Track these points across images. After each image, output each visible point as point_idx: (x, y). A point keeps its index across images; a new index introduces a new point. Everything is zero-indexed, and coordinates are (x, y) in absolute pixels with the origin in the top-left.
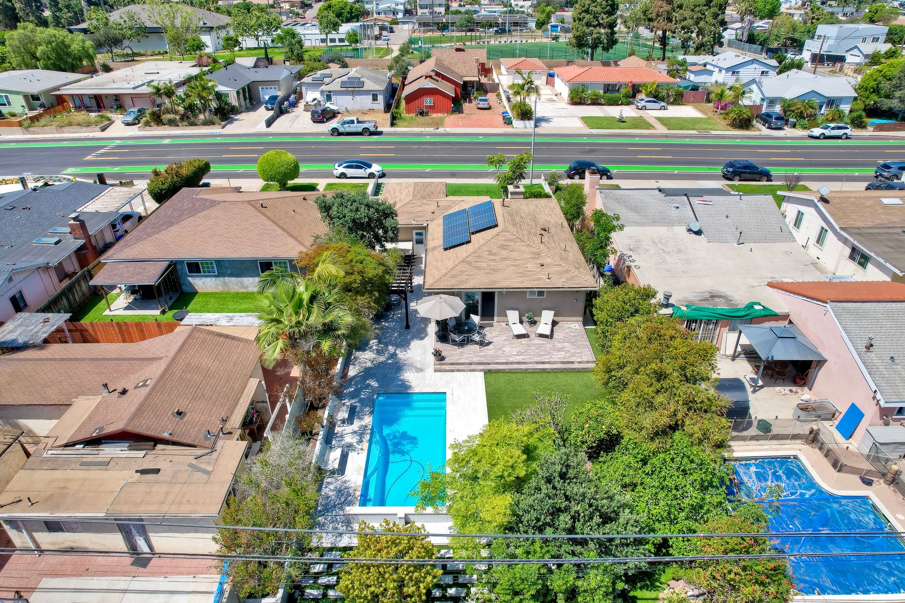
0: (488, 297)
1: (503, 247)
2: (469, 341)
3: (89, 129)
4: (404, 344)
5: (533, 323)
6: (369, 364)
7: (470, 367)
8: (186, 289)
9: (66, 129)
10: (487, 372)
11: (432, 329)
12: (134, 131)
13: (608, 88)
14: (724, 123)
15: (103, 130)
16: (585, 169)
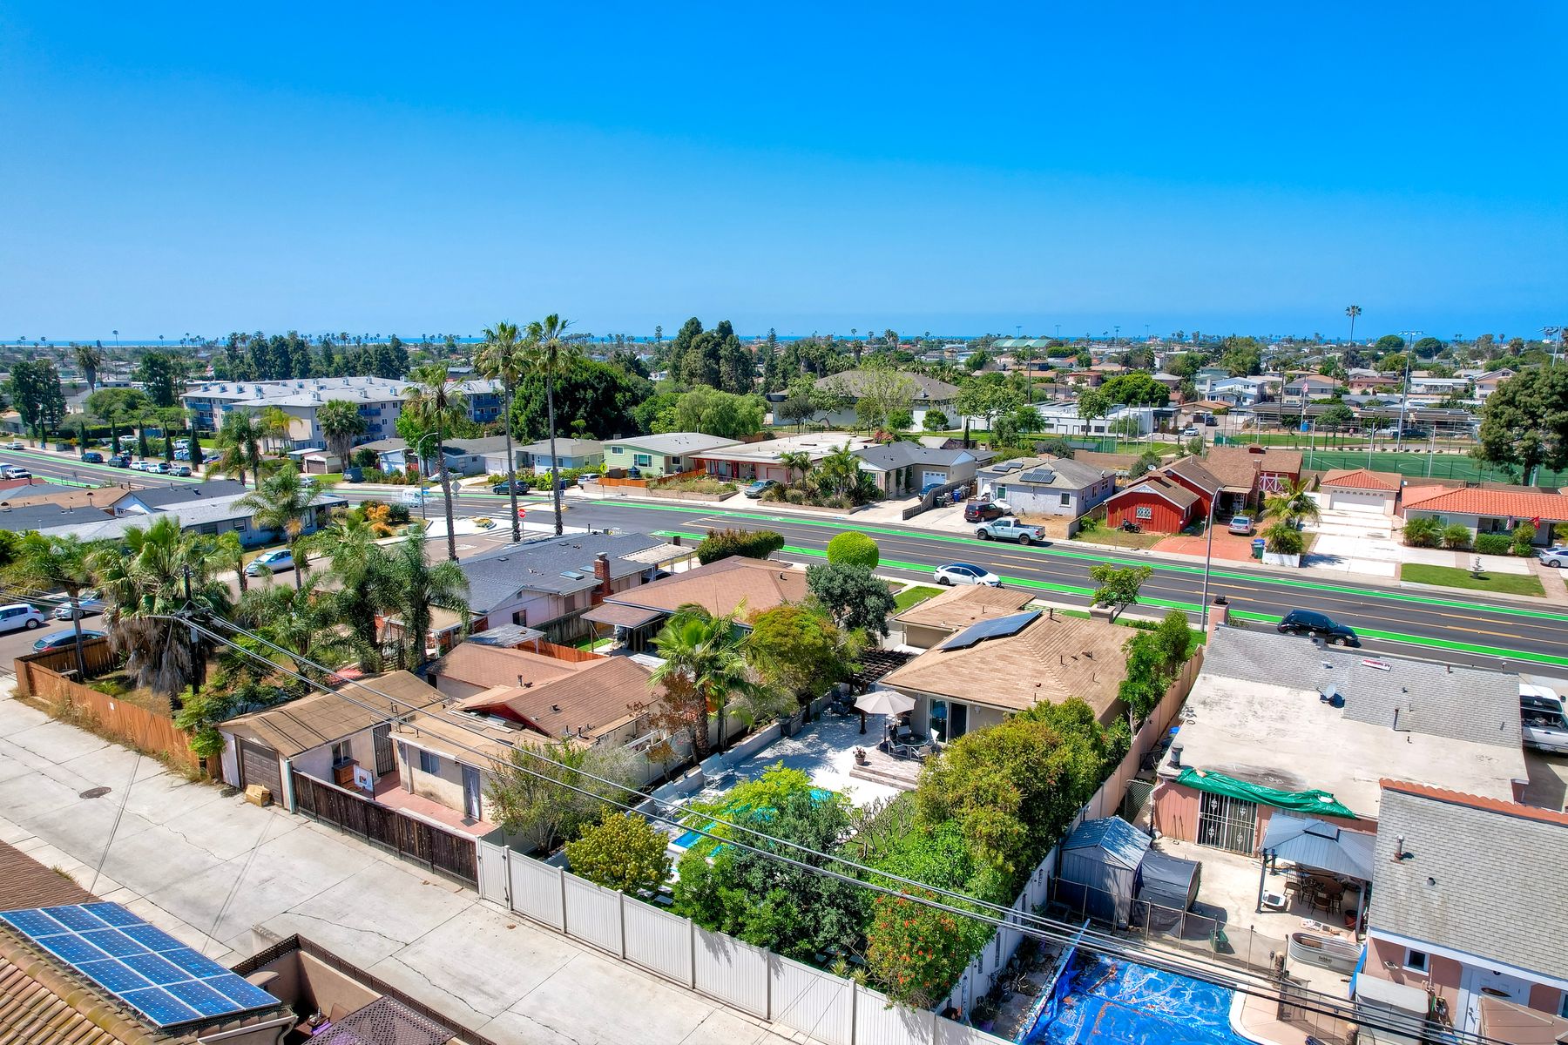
0: (959, 711)
1: (1002, 657)
6: (789, 752)
7: (892, 781)
13: (1487, 526)
15: (722, 500)
16: (1307, 624)
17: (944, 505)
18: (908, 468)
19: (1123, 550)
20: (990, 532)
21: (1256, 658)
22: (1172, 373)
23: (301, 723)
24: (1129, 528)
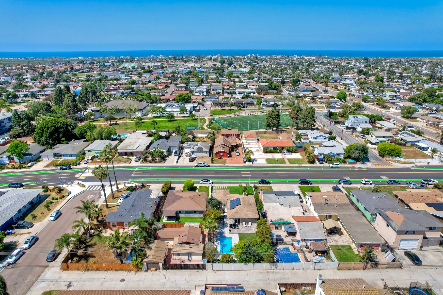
0: (239, 219)
1: (242, 209)
2: (235, 228)
3: (127, 163)
4: (223, 228)
5: (248, 224)
7: (236, 233)
8: (179, 216)
9: (120, 163)
10: (239, 234)
11: (228, 225)
12: (139, 164)
13: (274, 148)
14: (307, 161)
15: (130, 163)
16: (263, 182)
17: (181, 157)
18: (169, 148)
19: (223, 165)
20: (198, 166)
21: (269, 199)
22: (184, 84)
23: (157, 256)
24: (220, 158)
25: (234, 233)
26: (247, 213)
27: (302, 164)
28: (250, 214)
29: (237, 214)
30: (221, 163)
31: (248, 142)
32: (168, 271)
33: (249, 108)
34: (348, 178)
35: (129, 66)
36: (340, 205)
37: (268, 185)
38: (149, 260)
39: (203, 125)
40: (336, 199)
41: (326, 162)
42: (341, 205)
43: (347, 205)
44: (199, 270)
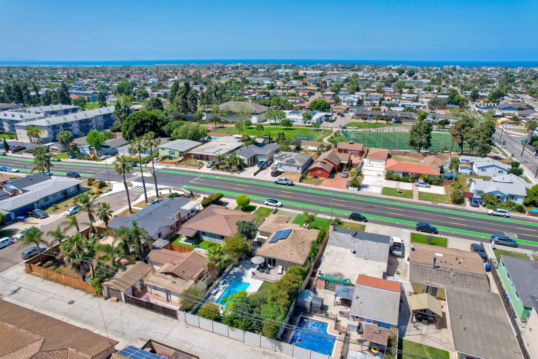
0: (274, 260)
2: (264, 272)
3: (195, 168)
4: (248, 268)
6: (236, 272)
7: (261, 279)
8: (201, 239)
9: (188, 167)
10: (264, 281)
11: (258, 266)
12: (209, 171)
13: (405, 174)
14: (450, 200)
15: (199, 169)
16: (356, 217)
17: (265, 169)
18: (254, 156)
19: (314, 186)
20: (278, 182)
21: (339, 240)
22: (332, 91)
23: (123, 282)
24: (316, 177)
25: (257, 278)
26: (288, 254)
27: (440, 202)
28: (292, 256)
29: (273, 251)
30: (314, 183)
31: (371, 162)
32: (131, 306)
33: (404, 123)
34: (514, 236)
35: (282, 72)
36: (461, 274)
37: (362, 223)
38: (109, 283)
39: (324, 137)
40: (460, 263)
41: (484, 206)
42: (465, 275)
43: (477, 278)
44: (168, 318)
